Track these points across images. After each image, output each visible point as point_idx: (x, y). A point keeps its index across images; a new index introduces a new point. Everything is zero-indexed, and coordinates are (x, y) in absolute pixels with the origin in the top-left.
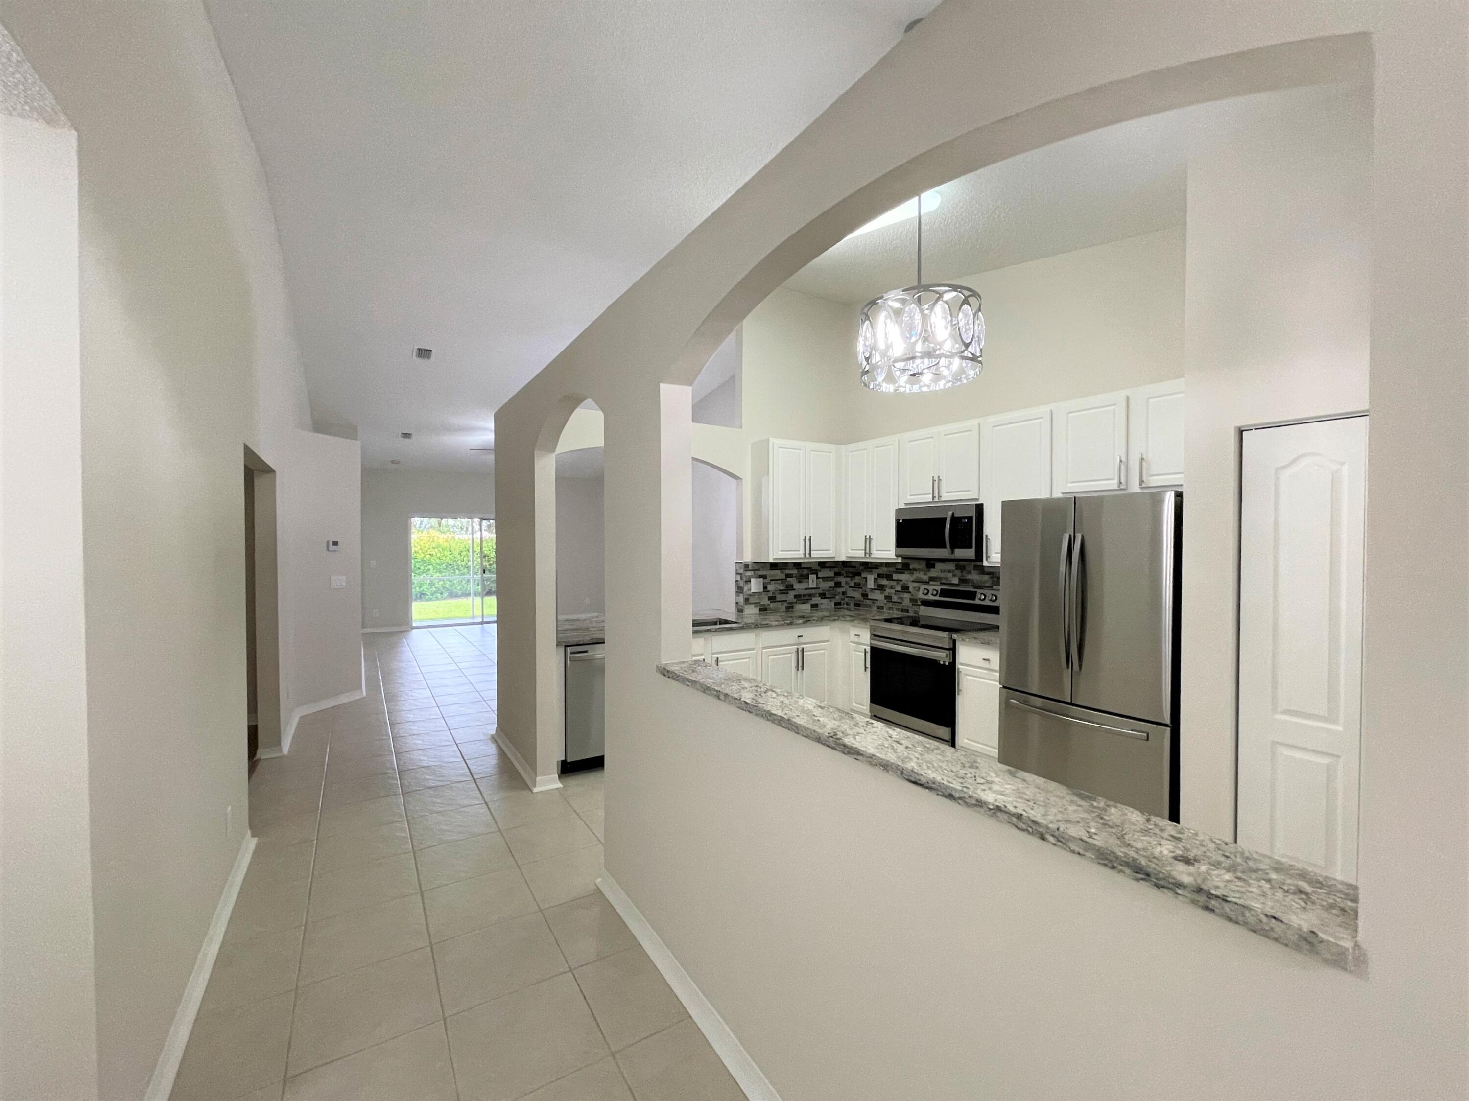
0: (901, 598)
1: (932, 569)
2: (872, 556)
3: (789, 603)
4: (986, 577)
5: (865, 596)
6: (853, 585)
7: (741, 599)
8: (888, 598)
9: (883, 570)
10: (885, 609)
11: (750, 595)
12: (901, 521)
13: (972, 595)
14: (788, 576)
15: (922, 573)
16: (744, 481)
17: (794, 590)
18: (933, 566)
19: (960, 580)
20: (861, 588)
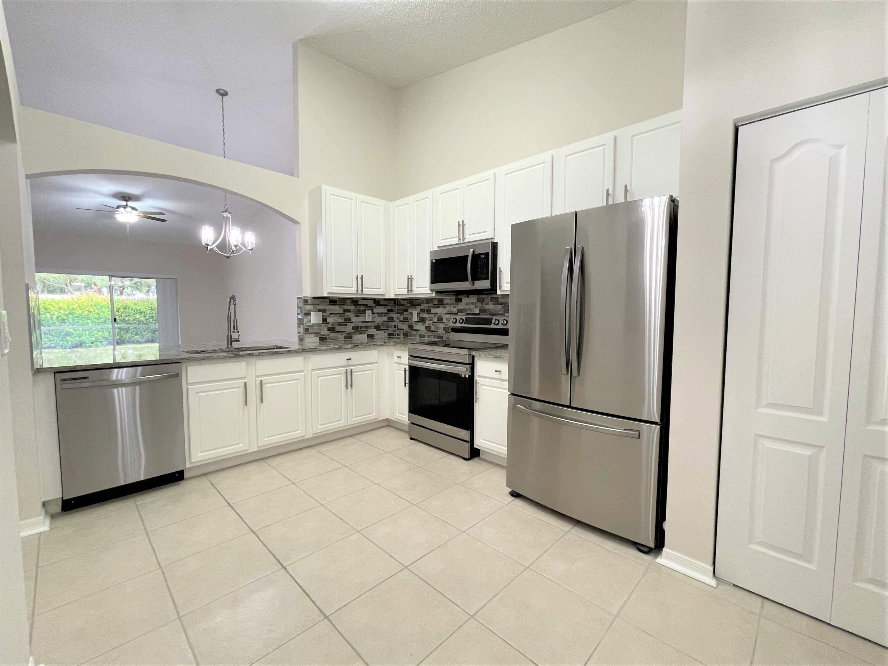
0: (437, 328)
1: (460, 303)
2: (414, 293)
3: (349, 334)
4: (500, 307)
5: (411, 327)
6: (402, 320)
7: (302, 330)
8: (428, 328)
9: (424, 306)
10: (425, 337)
11: (310, 326)
12: (434, 261)
13: (488, 321)
14: (346, 311)
15: (452, 306)
16: (301, 224)
17: (352, 322)
18: (460, 300)
19: (480, 310)
20: (409, 321)
